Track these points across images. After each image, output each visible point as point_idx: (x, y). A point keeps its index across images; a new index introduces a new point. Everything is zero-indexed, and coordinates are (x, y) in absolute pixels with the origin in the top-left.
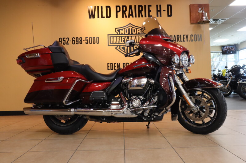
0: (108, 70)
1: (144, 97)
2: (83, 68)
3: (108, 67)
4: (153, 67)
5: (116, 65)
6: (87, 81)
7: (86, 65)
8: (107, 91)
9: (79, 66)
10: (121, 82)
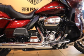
0: (22, 11)
1: (56, 32)
2: (6, 7)
3: (22, 9)
4: (62, 9)
5: (27, 9)
6: (10, 19)
7: (9, 5)
8: (27, 27)
9: (2, 5)
10: (39, 20)
